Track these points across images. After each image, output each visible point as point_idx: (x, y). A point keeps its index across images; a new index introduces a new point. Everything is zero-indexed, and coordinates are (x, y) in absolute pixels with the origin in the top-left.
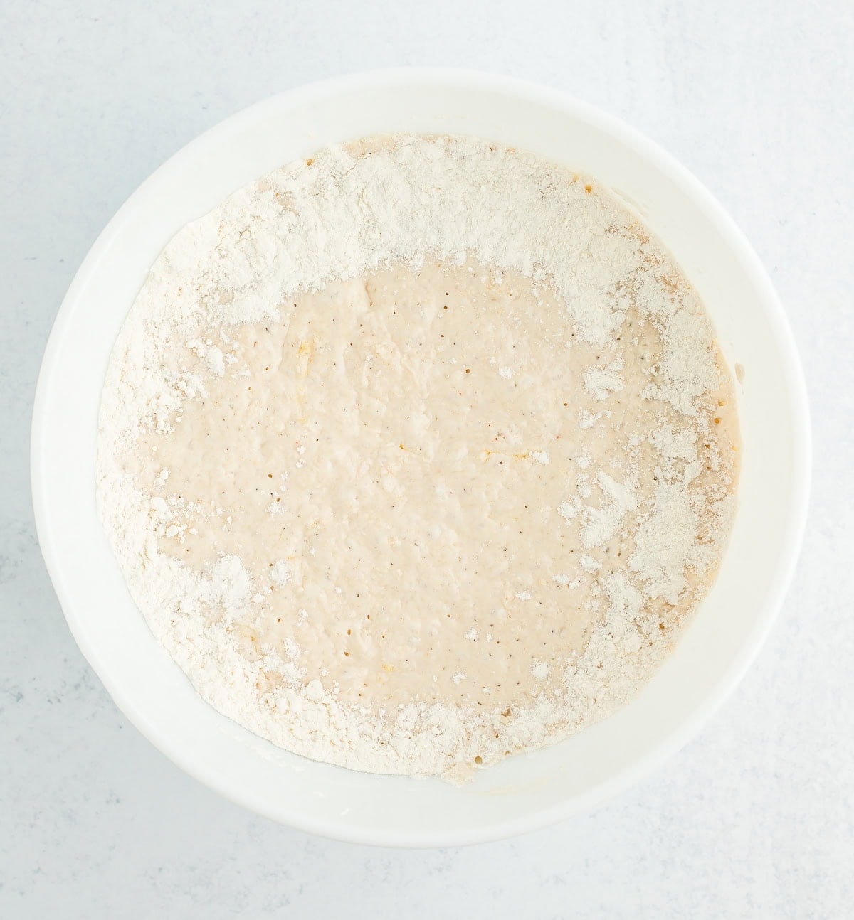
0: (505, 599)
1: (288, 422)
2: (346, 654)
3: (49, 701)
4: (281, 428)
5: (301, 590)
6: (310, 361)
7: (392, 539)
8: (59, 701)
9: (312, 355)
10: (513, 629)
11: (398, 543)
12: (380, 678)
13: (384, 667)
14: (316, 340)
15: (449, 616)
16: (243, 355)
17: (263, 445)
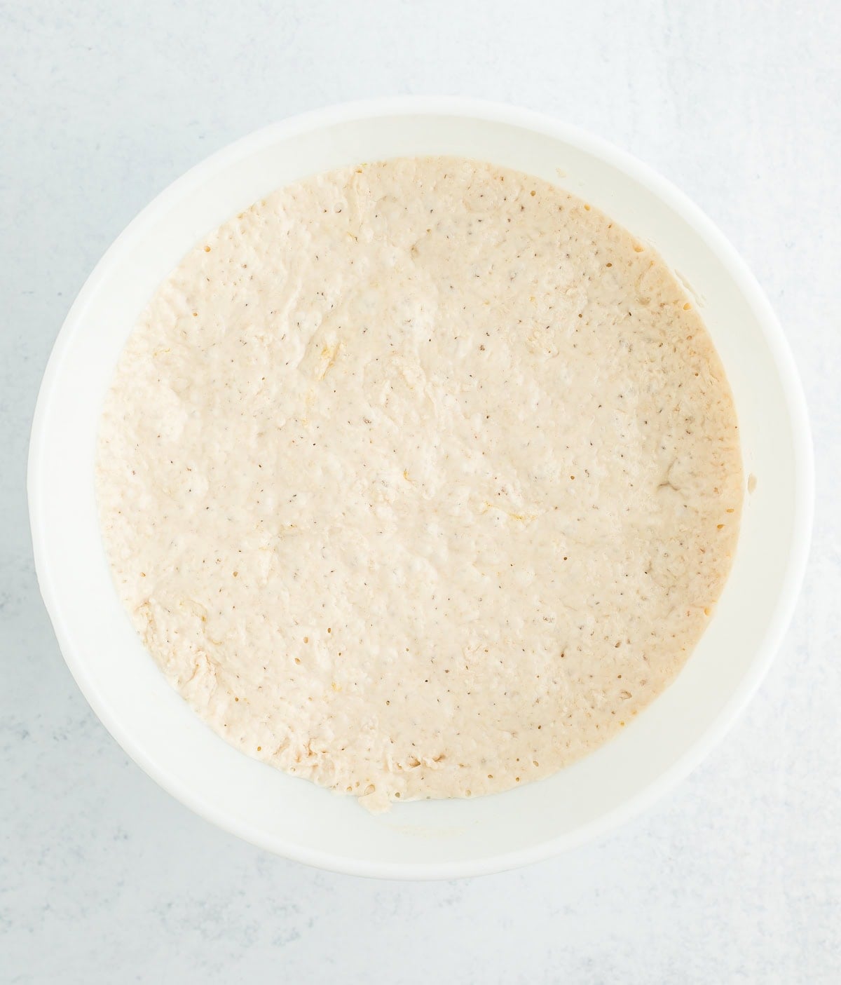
0: (467, 649)
1: (290, 419)
2: (297, 660)
3: (55, 738)
4: (282, 423)
5: (265, 582)
6: (330, 365)
7: (372, 562)
8: (65, 738)
9: (334, 359)
10: (467, 682)
11: (377, 567)
12: (326, 697)
13: (334, 685)
14: (342, 346)
15: (408, 650)
16: (269, 346)
17: (260, 434)
